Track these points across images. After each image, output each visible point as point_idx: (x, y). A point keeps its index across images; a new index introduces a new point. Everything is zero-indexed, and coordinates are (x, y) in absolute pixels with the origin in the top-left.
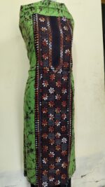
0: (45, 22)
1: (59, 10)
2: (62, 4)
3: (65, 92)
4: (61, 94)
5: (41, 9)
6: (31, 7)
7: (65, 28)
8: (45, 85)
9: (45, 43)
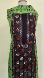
0: (19, 18)
1: (27, 9)
2: (30, 6)
3: (30, 59)
4: (28, 61)
5: (17, 10)
6: (12, 10)
7: (31, 20)
8: (17, 55)
9: (18, 30)
